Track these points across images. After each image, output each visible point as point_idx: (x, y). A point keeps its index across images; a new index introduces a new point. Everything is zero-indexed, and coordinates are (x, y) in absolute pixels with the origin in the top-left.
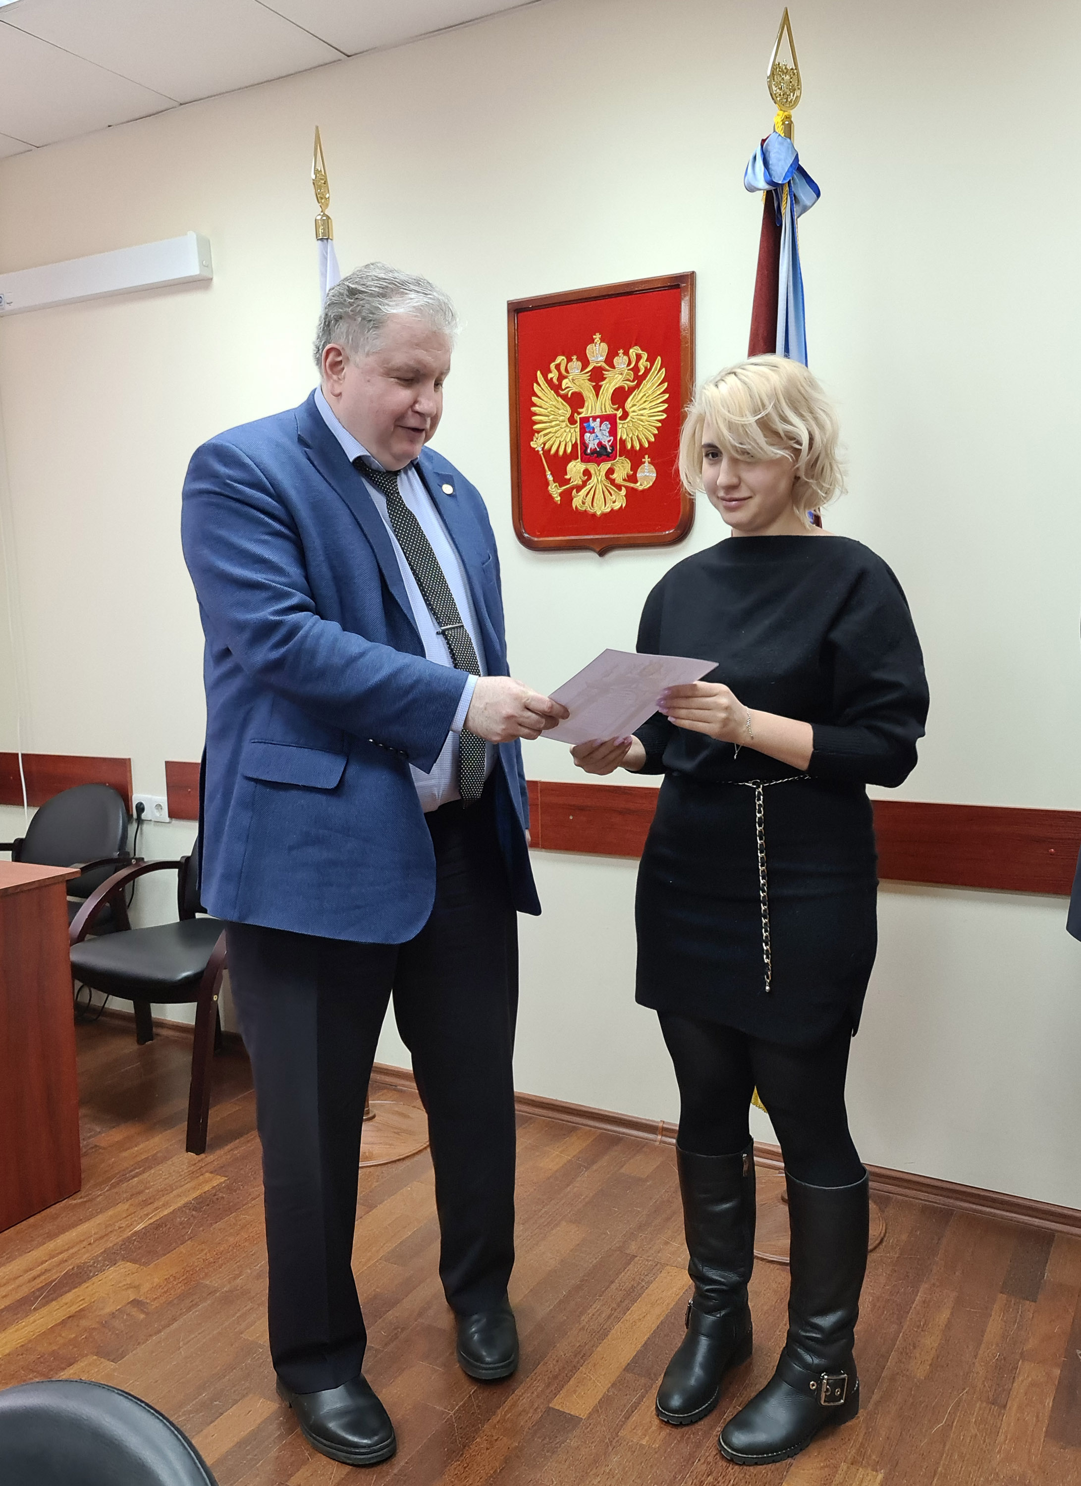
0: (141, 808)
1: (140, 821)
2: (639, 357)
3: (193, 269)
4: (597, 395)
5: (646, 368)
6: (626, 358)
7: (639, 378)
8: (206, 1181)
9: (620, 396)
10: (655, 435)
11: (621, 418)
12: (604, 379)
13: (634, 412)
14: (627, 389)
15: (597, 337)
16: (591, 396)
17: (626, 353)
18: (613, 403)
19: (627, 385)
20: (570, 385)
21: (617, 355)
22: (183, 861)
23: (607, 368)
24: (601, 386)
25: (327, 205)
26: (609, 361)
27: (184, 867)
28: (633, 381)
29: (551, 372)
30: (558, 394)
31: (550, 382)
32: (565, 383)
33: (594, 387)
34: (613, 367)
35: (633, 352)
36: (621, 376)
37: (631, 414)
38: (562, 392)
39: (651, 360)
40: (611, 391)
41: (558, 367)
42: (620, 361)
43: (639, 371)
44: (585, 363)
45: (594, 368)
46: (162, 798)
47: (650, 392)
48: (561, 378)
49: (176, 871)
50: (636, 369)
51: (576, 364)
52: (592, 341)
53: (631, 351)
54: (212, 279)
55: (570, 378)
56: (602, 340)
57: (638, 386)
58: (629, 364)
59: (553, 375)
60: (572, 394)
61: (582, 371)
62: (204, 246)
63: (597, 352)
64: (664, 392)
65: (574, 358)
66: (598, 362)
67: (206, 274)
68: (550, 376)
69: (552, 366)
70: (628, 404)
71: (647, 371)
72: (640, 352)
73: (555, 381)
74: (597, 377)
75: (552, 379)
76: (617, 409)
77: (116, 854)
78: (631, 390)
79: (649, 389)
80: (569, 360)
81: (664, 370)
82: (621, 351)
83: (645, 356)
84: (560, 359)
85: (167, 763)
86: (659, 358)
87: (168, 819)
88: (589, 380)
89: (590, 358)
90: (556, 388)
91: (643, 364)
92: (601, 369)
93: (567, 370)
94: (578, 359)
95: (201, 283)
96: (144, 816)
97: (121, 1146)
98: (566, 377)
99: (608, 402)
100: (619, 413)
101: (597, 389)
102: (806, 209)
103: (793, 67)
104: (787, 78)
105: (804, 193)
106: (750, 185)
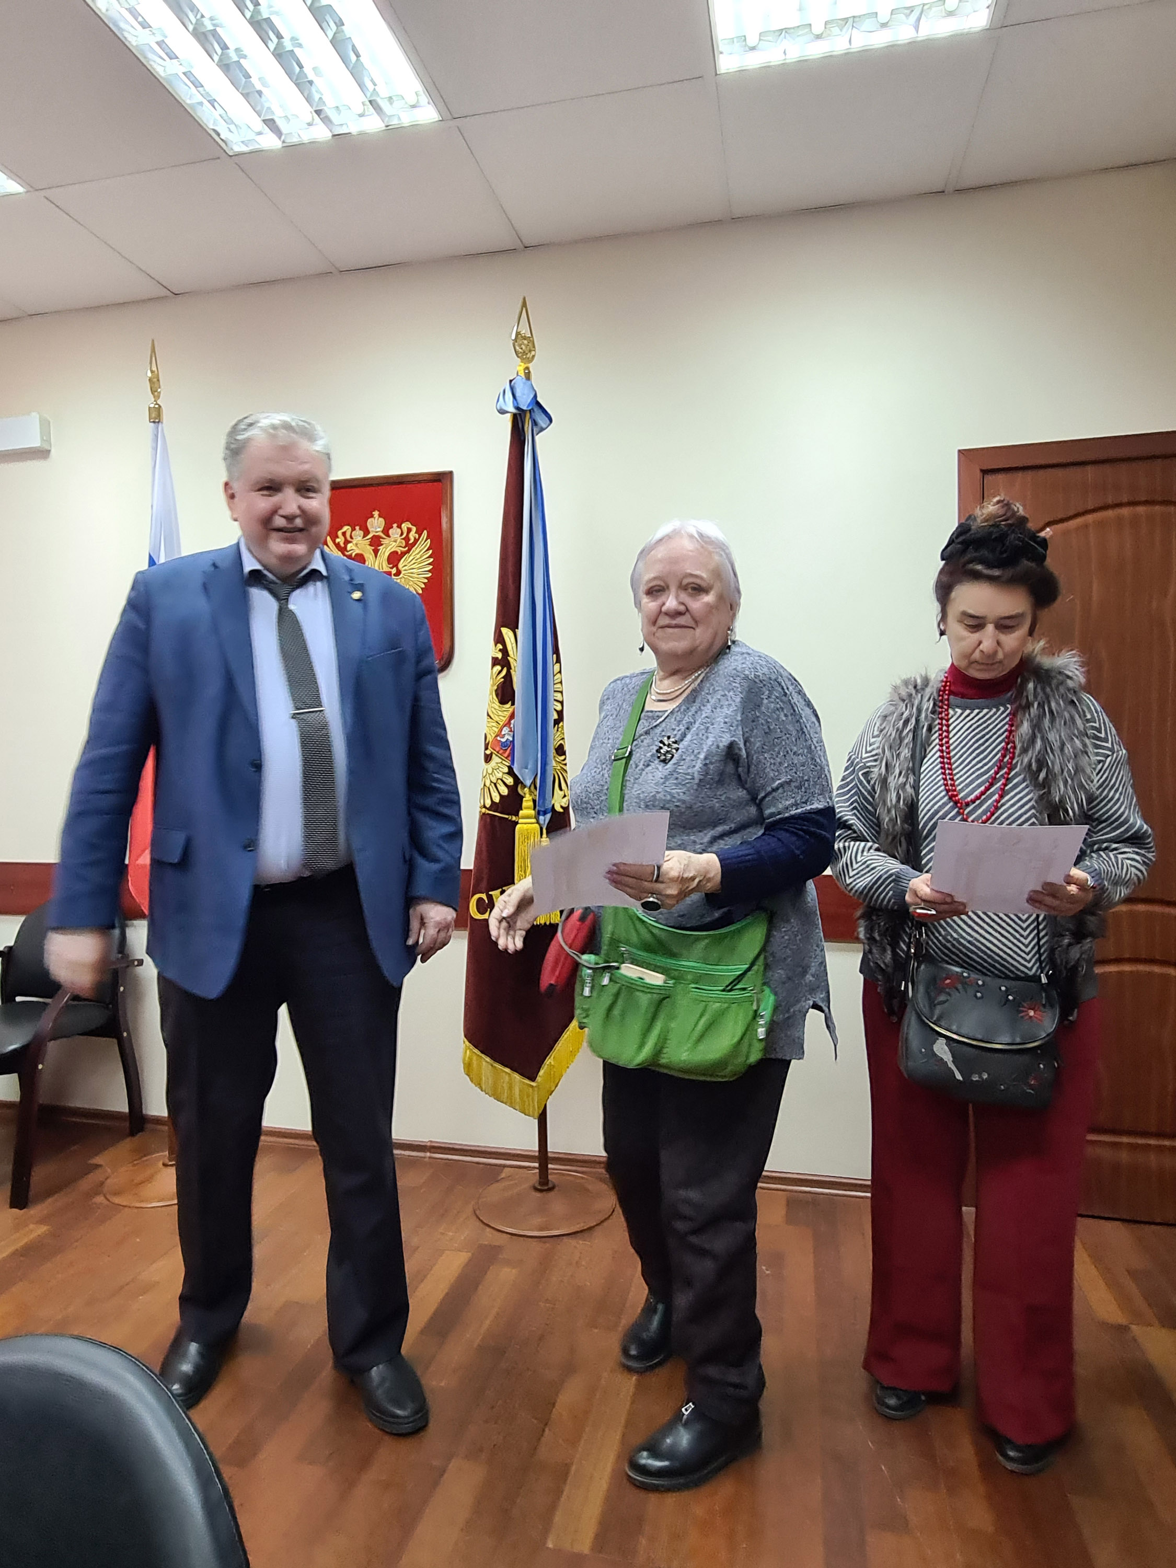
2: (409, 530)
3: (36, 443)
4: (376, 557)
5: (415, 538)
6: (399, 530)
7: (410, 546)
8: (33, 1231)
9: (394, 559)
10: (422, 589)
11: (395, 575)
12: (382, 545)
13: (405, 570)
14: (400, 553)
15: (376, 513)
16: (371, 557)
17: (399, 527)
18: (389, 564)
19: (399, 550)
20: (354, 548)
21: (392, 527)
23: (384, 536)
24: (379, 550)
26: (386, 531)
28: (405, 547)
29: (337, 537)
30: (344, 555)
31: (337, 545)
32: (349, 546)
33: (373, 550)
34: (388, 536)
35: (405, 526)
36: (394, 543)
37: (403, 572)
38: (347, 553)
39: (419, 533)
40: (387, 554)
41: (344, 534)
42: (395, 532)
43: (409, 540)
44: (366, 532)
45: (374, 536)
47: (418, 556)
48: (347, 542)
50: (407, 539)
51: (358, 533)
52: (372, 516)
53: (403, 525)
54: (50, 451)
55: (354, 542)
56: (380, 516)
57: (408, 551)
58: (402, 534)
59: (340, 540)
60: (357, 555)
61: (364, 537)
62: (45, 426)
63: (376, 524)
64: (429, 557)
65: (357, 528)
66: (377, 532)
67: (47, 447)
68: (338, 540)
69: (340, 533)
70: (400, 565)
71: (416, 541)
72: (410, 526)
73: (342, 545)
74: (376, 543)
75: (339, 543)
76: (392, 568)
78: (404, 554)
79: (418, 553)
80: (353, 529)
81: (429, 540)
82: (395, 525)
83: (414, 529)
84: (345, 528)
86: (425, 532)
88: (371, 545)
89: (370, 529)
90: (343, 550)
91: (413, 535)
92: (379, 537)
93: (351, 537)
94: (360, 529)
95: (42, 453)
98: (350, 542)
99: (385, 564)
100: (394, 571)
101: (376, 552)
102: (542, 430)
103: (530, 336)
104: (526, 342)
105: (542, 420)
106: (501, 409)
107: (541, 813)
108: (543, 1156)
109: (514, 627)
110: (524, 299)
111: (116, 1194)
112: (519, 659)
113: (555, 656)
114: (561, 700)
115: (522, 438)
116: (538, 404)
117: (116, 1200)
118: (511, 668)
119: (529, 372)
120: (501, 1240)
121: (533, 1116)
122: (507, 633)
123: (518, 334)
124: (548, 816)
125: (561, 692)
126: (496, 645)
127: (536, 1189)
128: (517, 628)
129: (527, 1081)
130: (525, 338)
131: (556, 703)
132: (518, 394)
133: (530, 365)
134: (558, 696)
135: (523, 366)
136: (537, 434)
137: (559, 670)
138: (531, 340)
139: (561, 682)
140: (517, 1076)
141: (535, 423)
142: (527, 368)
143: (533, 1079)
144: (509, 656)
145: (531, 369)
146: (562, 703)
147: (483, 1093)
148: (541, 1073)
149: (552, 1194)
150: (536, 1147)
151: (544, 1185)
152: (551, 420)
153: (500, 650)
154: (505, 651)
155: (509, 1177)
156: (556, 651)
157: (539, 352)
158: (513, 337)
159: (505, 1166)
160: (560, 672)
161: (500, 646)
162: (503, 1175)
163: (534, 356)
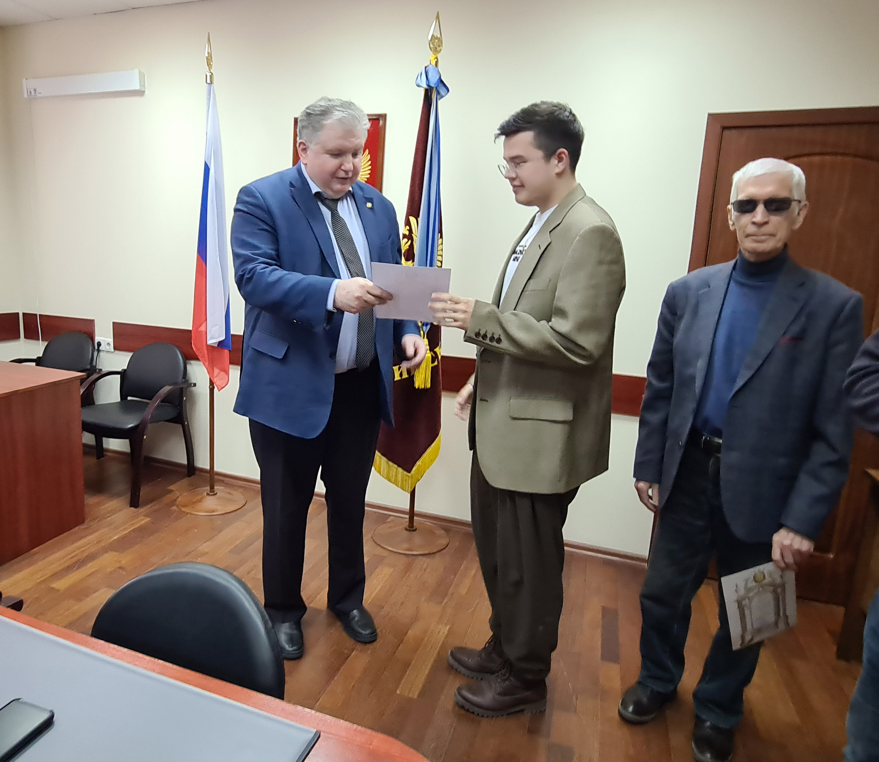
0: (99, 344)
1: (99, 351)
3: (136, 87)
8: (142, 520)
22: (123, 371)
25: (211, 67)
27: (123, 374)
46: (111, 340)
49: (119, 376)
54: (144, 92)
62: (142, 77)
64: (369, 166)
67: (143, 89)
77: (89, 367)
81: (369, 156)
85: (114, 323)
87: (112, 350)
95: (139, 93)
96: (101, 348)
97: (99, 504)
102: (442, 97)
103: (439, 36)
104: (437, 41)
105: (442, 91)
106: (418, 84)
107: (425, 325)
108: (412, 513)
109: (417, 217)
110: (438, 13)
111: (184, 506)
112: (418, 235)
113: (439, 234)
114: (441, 260)
115: (430, 102)
116: (442, 82)
117: (183, 509)
118: (413, 240)
119: (437, 60)
120: (385, 553)
121: (408, 491)
122: (412, 219)
123: (433, 36)
124: (429, 327)
125: (442, 256)
126: (405, 227)
127: (406, 529)
128: (419, 217)
129: (405, 473)
130: (437, 38)
131: (438, 262)
132: (430, 76)
133: (439, 56)
134: (440, 258)
135: (434, 56)
136: (440, 99)
137: (441, 243)
138: (440, 40)
139: (442, 250)
140: (400, 470)
141: (438, 93)
142: (437, 58)
143: (409, 471)
144: (412, 233)
145: (439, 58)
146: (441, 262)
147: (381, 477)
148: (414, 469)
149: (415, 533)
150: (408, 507)
151: (411, 527)
152: (448, 91)
153: (408, 230)
154: (410, 231)
155: (392, 521)
156: (440, 231)
157: (444, 48)
158: (430, 38)
159: (390, 515)
160: (442, 244)
161: (408, 228)
162: (388, 520)
163: (441, 50)
